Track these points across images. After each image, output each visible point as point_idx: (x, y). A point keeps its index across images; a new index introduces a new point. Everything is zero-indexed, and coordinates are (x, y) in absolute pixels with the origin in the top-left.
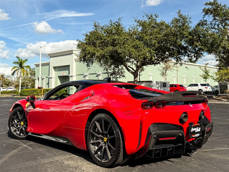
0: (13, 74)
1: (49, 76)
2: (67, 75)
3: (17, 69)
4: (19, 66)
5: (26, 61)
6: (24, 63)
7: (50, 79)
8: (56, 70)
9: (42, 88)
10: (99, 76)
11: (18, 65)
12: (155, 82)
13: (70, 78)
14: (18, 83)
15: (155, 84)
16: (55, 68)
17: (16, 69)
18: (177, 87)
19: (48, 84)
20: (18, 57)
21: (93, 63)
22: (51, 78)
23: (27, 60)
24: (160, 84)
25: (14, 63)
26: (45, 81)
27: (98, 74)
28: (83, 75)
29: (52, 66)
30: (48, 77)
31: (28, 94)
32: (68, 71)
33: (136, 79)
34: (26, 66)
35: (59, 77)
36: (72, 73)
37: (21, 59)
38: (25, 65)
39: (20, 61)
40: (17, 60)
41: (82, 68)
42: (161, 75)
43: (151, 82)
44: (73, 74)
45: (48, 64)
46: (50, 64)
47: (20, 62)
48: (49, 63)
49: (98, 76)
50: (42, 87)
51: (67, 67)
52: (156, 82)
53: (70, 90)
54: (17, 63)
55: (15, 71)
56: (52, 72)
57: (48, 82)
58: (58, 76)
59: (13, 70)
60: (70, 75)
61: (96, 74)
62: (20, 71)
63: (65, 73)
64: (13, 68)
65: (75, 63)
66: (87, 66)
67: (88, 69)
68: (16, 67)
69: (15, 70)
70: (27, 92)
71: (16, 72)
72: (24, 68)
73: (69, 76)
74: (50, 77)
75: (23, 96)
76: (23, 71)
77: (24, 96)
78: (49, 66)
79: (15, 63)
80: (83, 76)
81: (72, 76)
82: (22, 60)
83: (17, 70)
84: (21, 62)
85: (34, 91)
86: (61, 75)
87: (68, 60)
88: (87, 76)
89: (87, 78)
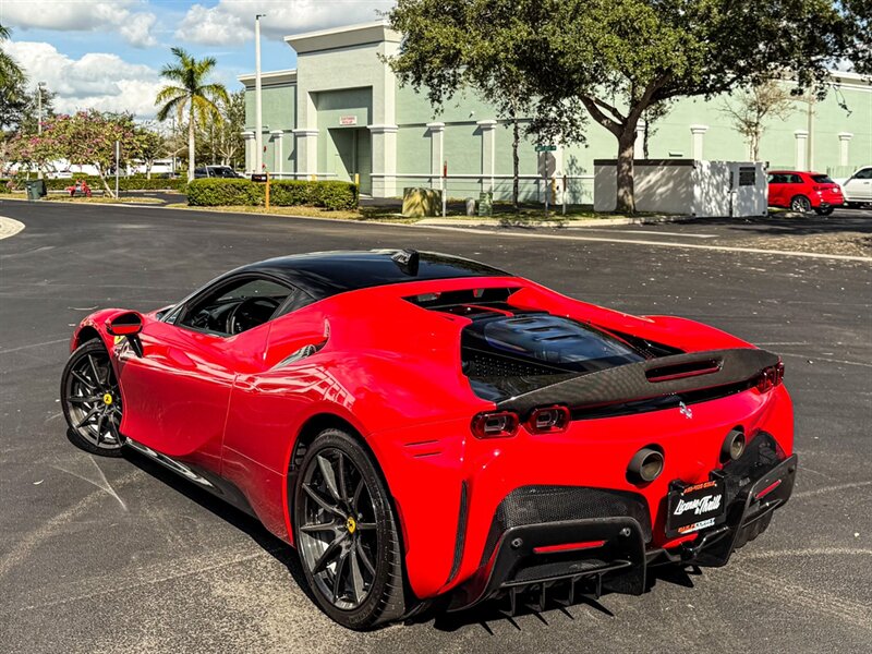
0: (163, 115)
1: (296, 127)
2: (364, 123)
3: (177, 95)
4: (183, 87)
5: (211, 67)
6: (202, 76)
7: (299, 139)
8: (323, 102)
9: (263, 178)
10: (485, 133)
11: (178, 83)
12: (706, 164)
13: (374, 136)
14: (185, 147)
15: (707, 172)
16: (317, 96)
17: (172, 98)
18: (802, 182)
19: (294, 156)
20: (177, 52)
21: (458, 86)
22: (303, 135)
23: (212, 63)
24: (727, 174)
25: (164, 73)
26: (282, 147)
27: (480, 125)
28: (424, 125)
29: (305, 86)
30: (290, 131)
31: (216, 198)
32: (366, 109)
33: (626, 154)
34: (209, 86)
35: (334, 132)
36: (383, 120)
37: (190, 59)
38: (206, 84)
39: (186, 65)
40: (176, 63)
41: (419, 100)
42: (742, 131)
43: (690, 163)
44: (383, 122)
45: (290, 81)
46: (299, 79)
47: (186, 69)
48: (296, 75)
49: (482, 134)
50: (265, 176)
51: (361, 96)
52: (713, 163)
53: (374, 179)
54: (178, 72)
55: (171, 103)
56: (305, 114)
57: (293, 149)
58: (330, 130)
59: (164, 103)
60: (374, 125)
61: (474, 123)
62: (189, 103)
63: (354, 118)
64: (164, 92)
65: (391, 79)
66: (433, 101)
67: (437, 111)
68: (172, 89)
69: (168, 100)
70: (212, 190)
71: (174, 110)
72: (202, 95)
73: (369, 130)
74: (298, 130)
75: (200, 205)
76: (201, 106)
77: (203, 205)
78: (296, 87)
79: (168, 73)
80: (425, 130)
81: (380, 131)
82: (193, 61)
83: (178, 99)
84: (191, 72)
85: (238, 189)
86: (340, 124)
87: (365, 66)
88: (437, 130)
89: (439, 138)
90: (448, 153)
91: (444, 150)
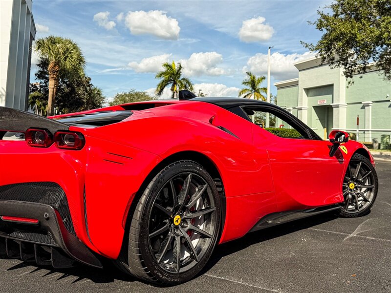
2: (330, 103)
3: (248, 93)
4: (251, 89)
5: (263, 80)
6: (259, 84)
8: (311, 93)
11: (249, 87)
13: (334, 109)
16: (307, 90)
17: (246, 94)
20: (249, 74)
22: (300, 109)
23: (264, 78)
25: (243, 83)
28: (361, 103)
29: (302, 86)
30: (295, 108)
32: (331, 95)
34: (262, 89)
35: (316, 108)
36: (338, 100)
37: (253, 76)
38: (260, 87)
40: (248, 78)
41: (358, 90)
44: (339, 102)
45: (295, 84)
46: (300, 84)
47: (252, 81)
48: (298, 81)
51: (328, 89)
54: (249, 83)
56: (302, 99)
58: (314, 107)
60: (334, 104)
61: (389, 101)
63: (324, 100)
64: (242, 92)
65: (344, 80)
68: (246, 90)
72: (259, 93)
73: (331, 106)
74: (299, 107)
78: (298, 87)
79: (244, 83)
80: (361, 105)
81: (337, 106)
84: (254, 82)
86: (318, 104)
87: (330, 74)
88: (368, 105)
89: (369, 110)
90: (374, 118)
91: (372, 115)
